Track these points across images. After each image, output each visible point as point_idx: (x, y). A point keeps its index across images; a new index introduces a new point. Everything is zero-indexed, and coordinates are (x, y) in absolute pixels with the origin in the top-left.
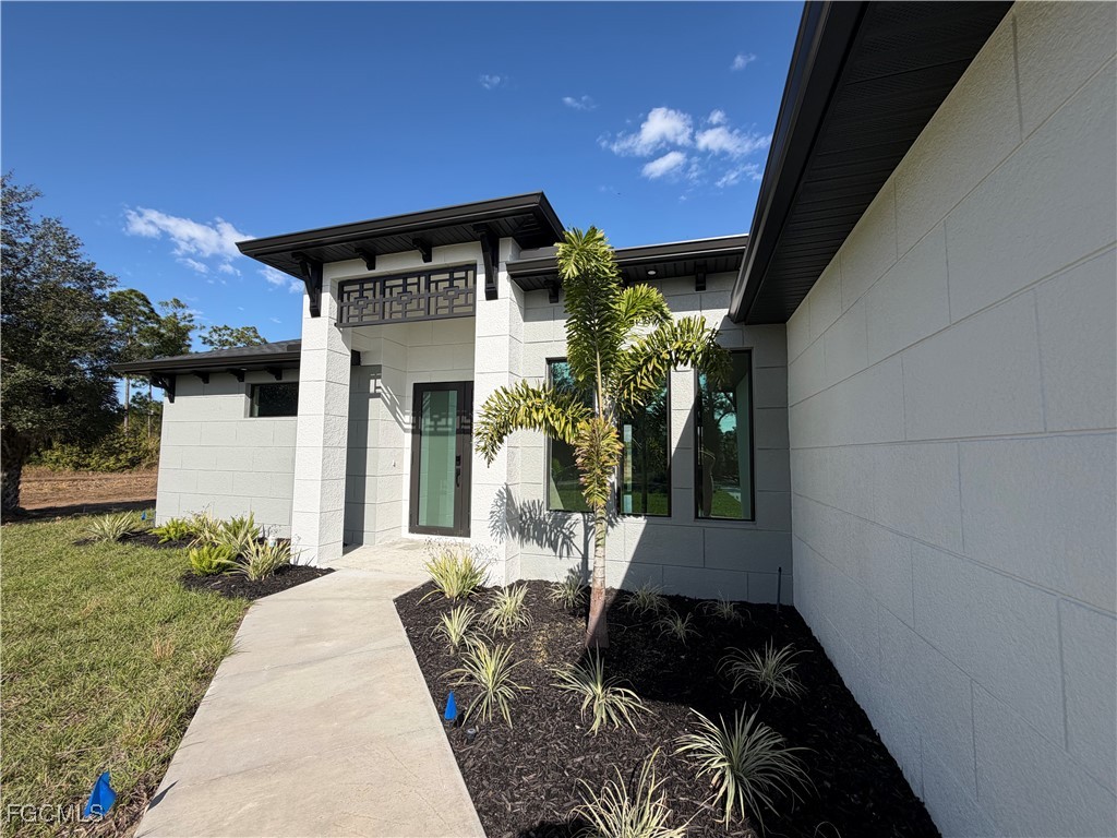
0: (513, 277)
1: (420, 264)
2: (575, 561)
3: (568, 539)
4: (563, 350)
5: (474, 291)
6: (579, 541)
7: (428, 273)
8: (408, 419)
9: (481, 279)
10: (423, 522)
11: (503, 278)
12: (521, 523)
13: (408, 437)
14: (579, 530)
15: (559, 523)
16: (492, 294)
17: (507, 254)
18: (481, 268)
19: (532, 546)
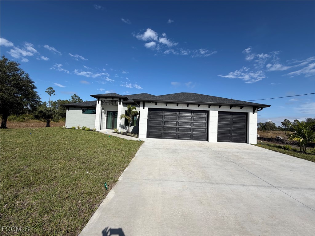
0: (122, 103)
1: (112, 100)
2: (127, 130)
3: (126, 128)
4: (127, 110)
5: (118, 103)
6: (127, 128)
7: (113, 101)
8: (106, 115)
9: (119, 102)
10: (108, 128)
11: (121, 102)
12: (122, 127)
13: (106, 117)
14: (128, 127)
15: (125, 127)
16: (120, 104)
17: (122, 100)
18: (119, 101)
19: (123, 129)
